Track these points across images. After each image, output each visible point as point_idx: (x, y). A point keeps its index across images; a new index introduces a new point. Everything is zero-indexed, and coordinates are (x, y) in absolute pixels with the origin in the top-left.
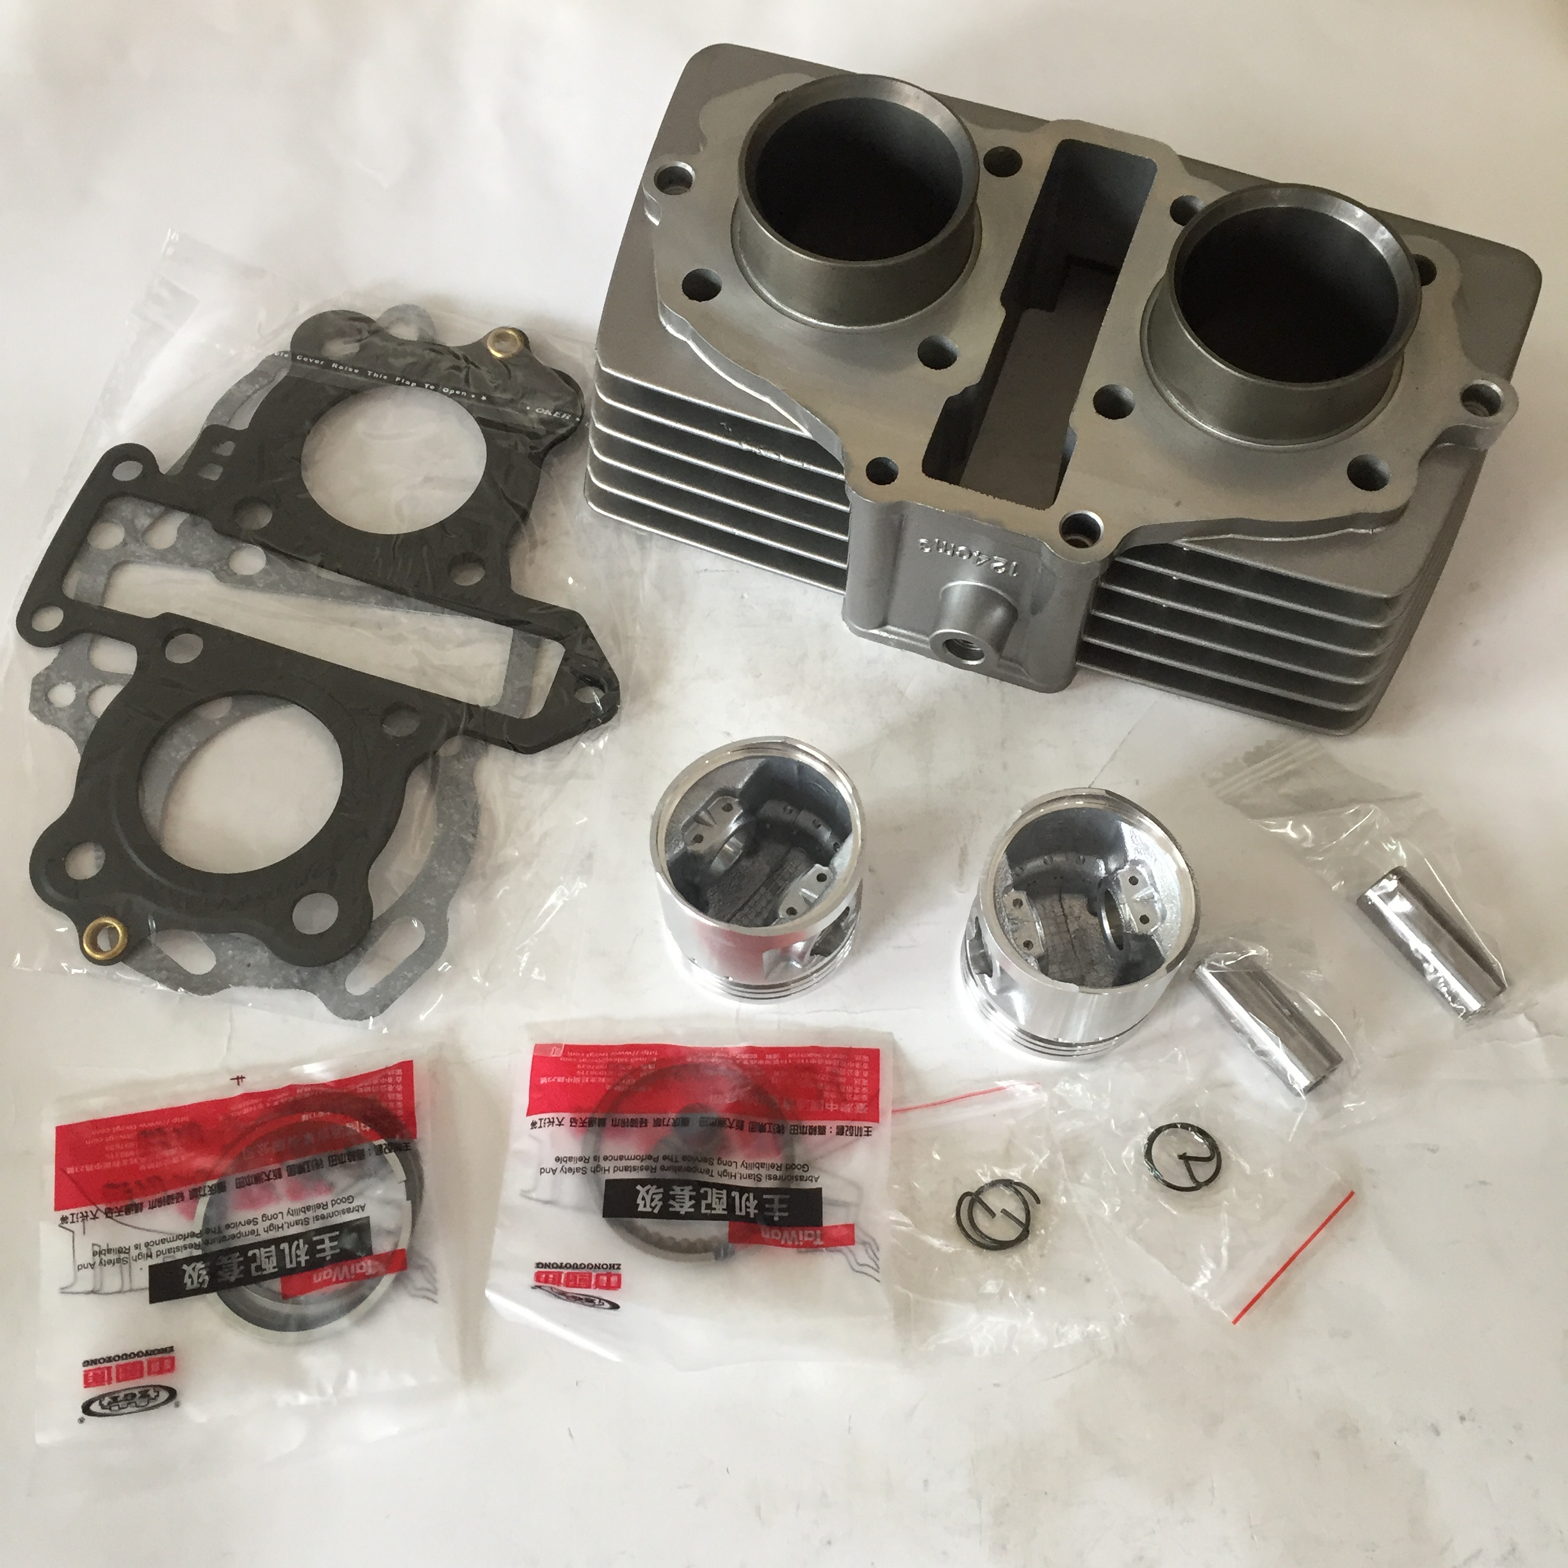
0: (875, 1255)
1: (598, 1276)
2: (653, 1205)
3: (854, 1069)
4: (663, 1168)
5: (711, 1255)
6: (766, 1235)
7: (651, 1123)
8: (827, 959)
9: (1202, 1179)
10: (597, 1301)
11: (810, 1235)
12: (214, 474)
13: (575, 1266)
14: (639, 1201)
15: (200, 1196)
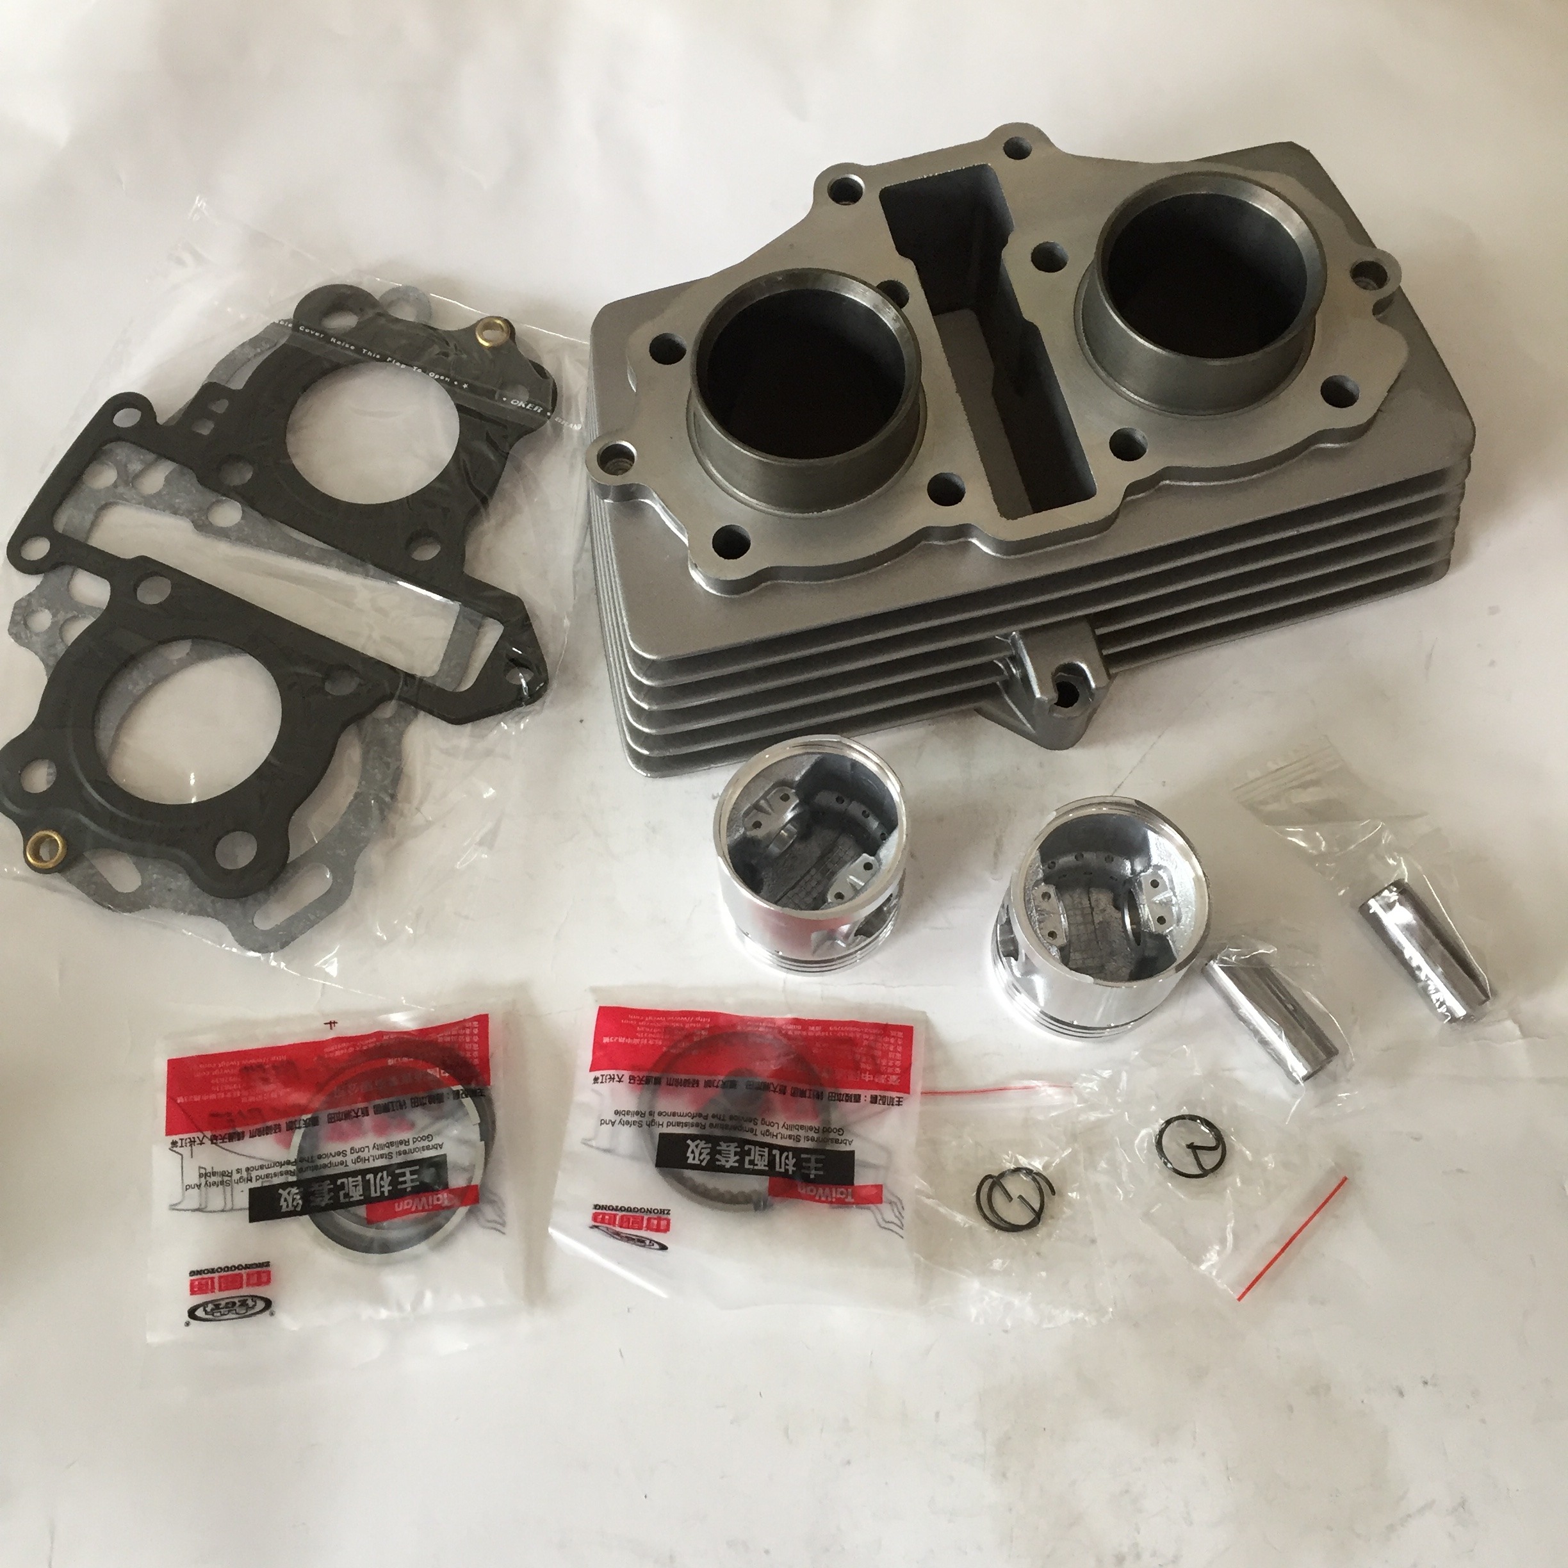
0: (900, 1213)
1: (649, 1219)
2: (701, 1158)
3: (889, 1043)
4: (711, 1125)
5: (751, 1206)
6: (802, 1191)
7: (702, 1084)
8: (870, 939)
10: (648, 1242)
11: (842, 1193)
13: (629, 1210)
14: (689, 1154)
15: (296, 1128)
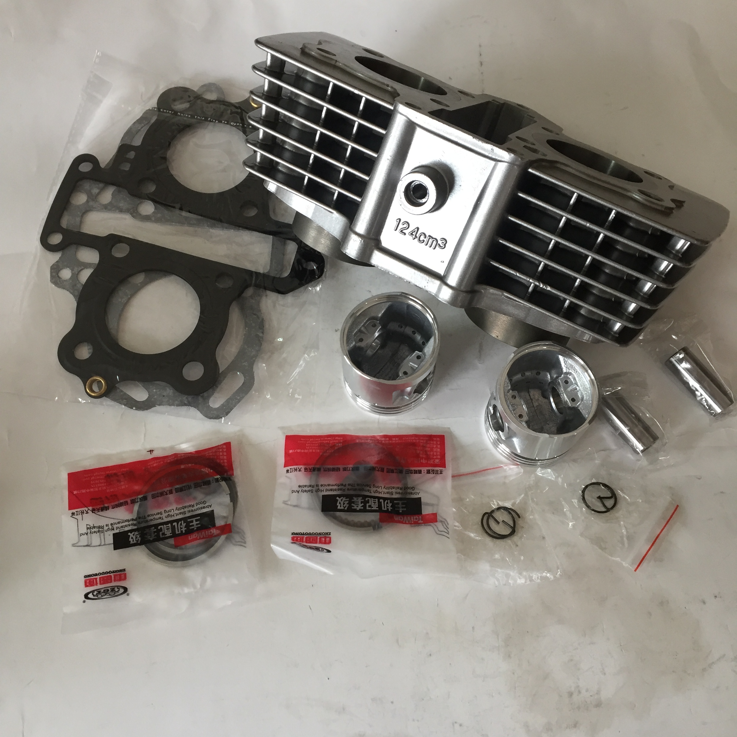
0: (447, 527)
1: (320, 538)
2: (344, 506)
3: (433, 444)
4: (348, 489)
5: (371, 528)
6: (396, 519)
7: (341, 469)
8: (420, 395)
10: (321, 549)
11: (416, 519)
12: (126, 167)
13: (310, 533)
14: (338, 504)
15: (136, 502)
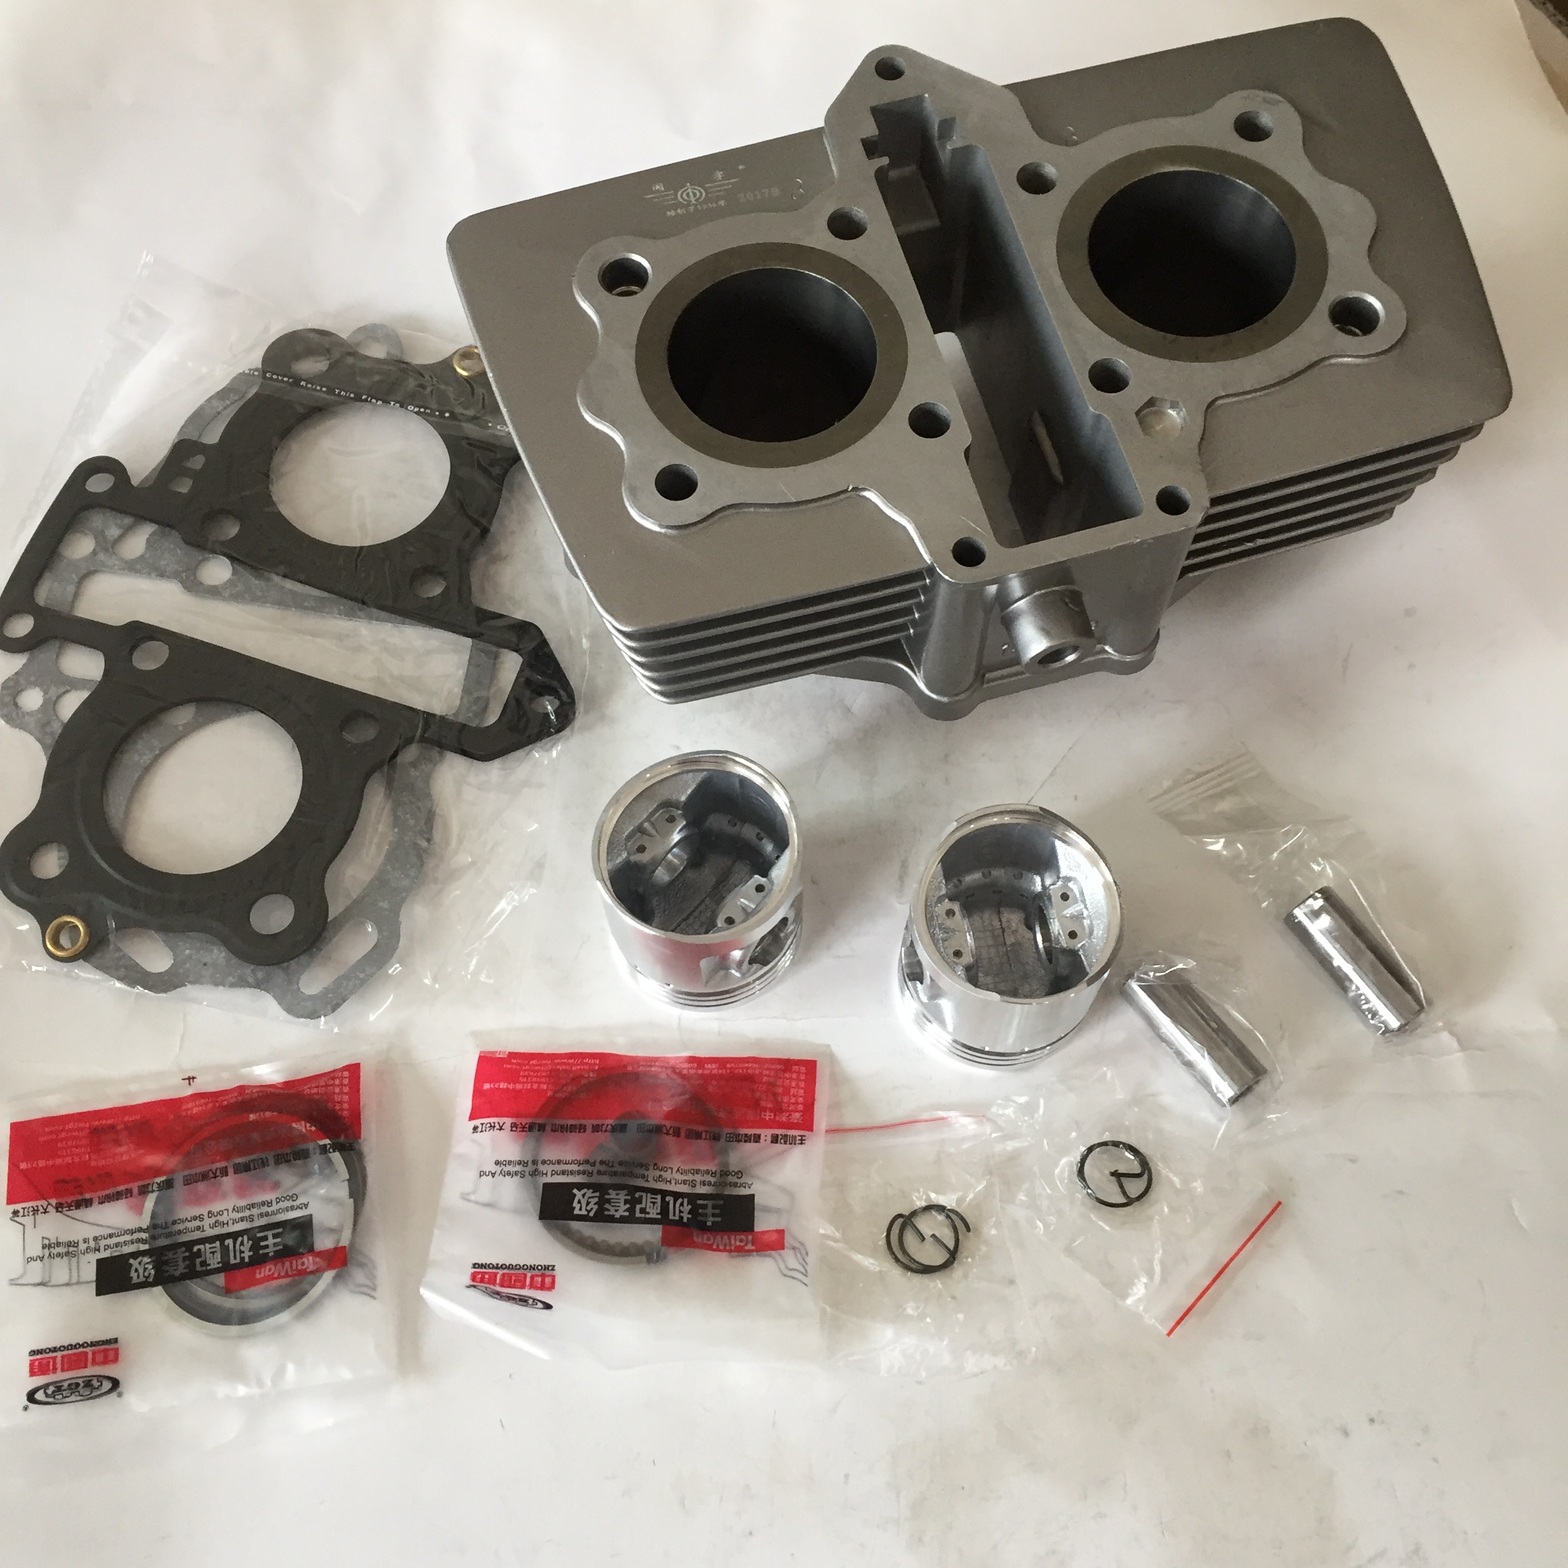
0: (803, 1259)
1: (532, 1278)
2: (589, 1208)
3: (791, 1079)
4: (599, 1173)
5: (644, 1258)
6: (698, 1239)
8: (766, 969)
9: (1133, 1195)
10: (530, 1301)
11: (741, 1241)
12: (184, 487)
13: (510, 1267)
14: (575, 1204)
15: (149, 1192)
